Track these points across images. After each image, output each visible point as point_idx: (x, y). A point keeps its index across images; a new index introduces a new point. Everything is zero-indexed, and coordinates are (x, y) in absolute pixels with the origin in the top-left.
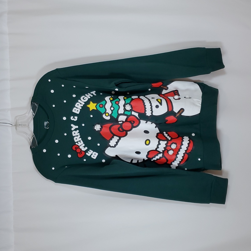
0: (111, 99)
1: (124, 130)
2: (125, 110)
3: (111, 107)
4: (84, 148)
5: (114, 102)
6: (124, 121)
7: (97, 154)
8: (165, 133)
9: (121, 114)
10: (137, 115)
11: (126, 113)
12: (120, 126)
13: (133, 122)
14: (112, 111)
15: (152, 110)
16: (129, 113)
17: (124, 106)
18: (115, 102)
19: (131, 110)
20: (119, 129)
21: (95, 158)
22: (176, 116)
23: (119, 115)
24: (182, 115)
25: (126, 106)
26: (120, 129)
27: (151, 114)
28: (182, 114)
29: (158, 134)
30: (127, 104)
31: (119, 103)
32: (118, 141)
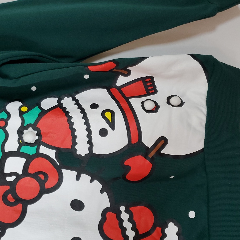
1: (18, 200)
2: (22, 143)
6: (20, 173)
15: (90, 142)
19: (38, 143)
20: (4, 197)
22: (150, 156)
24: (161, 152)
25: (25, 131)
26: (10, 196)
27: (88, 152)
28: (163, 152)
30: (27, 128)
31: (6, 124)
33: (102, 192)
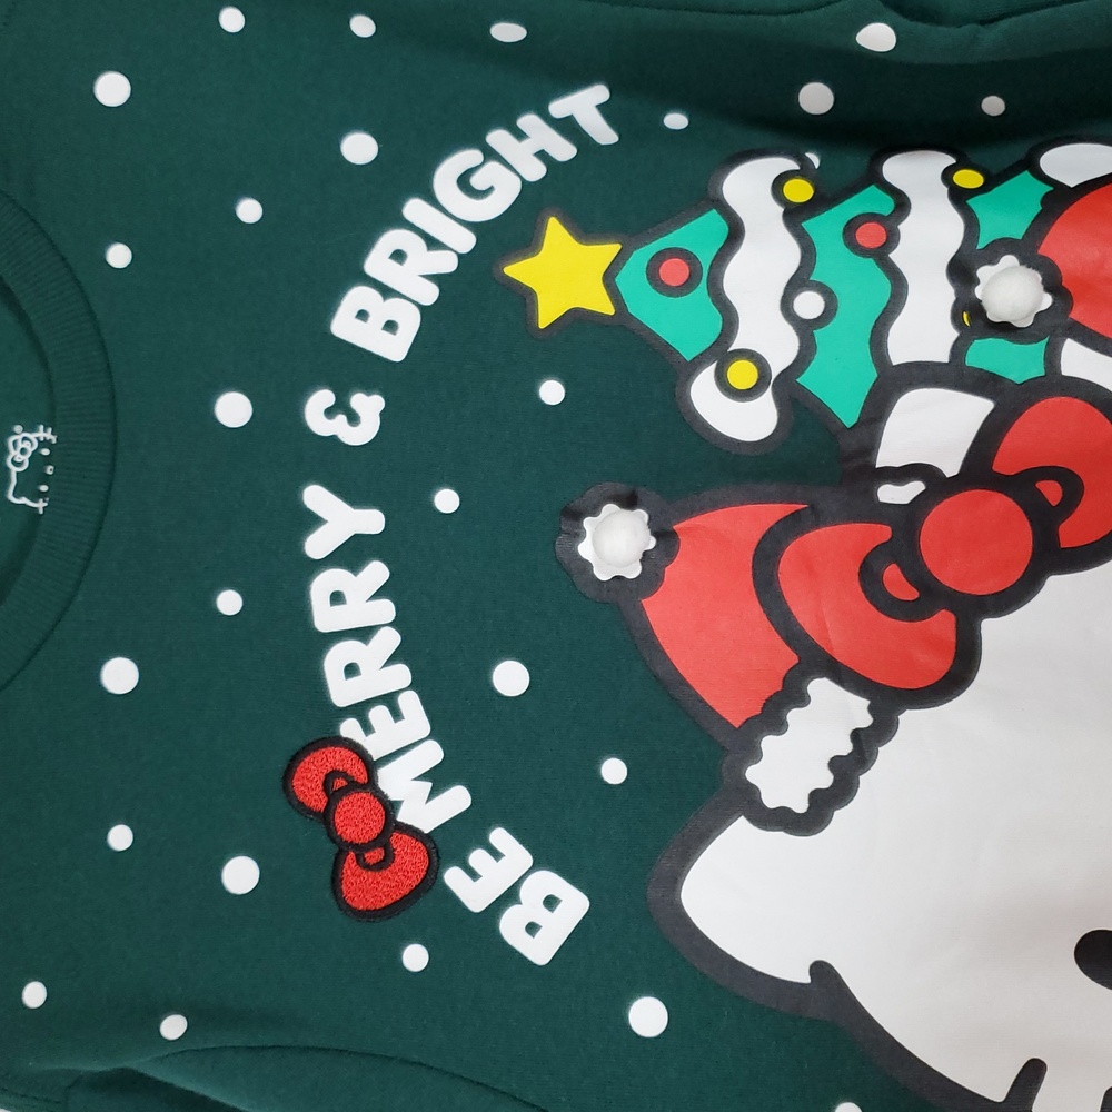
0: (800, 191)
3: (798, 283)
4: (433, 793)
5: (827, 227)
7: (575, 905)
9: (922, 374)
11: (987, 354)
12: (884, 533)
13: (1052, 491)
14: (805, 329)
16: (1020, 363)
17: (962, 271)
18: (850, 229)
21: (540, 951)
23: (893, 382)
32: (865, 745)
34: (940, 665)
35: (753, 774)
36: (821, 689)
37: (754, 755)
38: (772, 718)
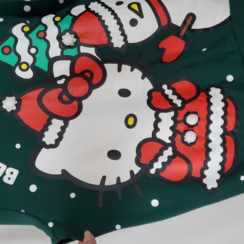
0: (27, 29)
1: (72, 99)
2: (63, 47)
6: (68, 75)
7: (16, 172)
8: (165, 87)
9: (57, 59)
10: (92, 51)
11: (68, 52)
12: (61, 90)
14: (33, 55)
15: (123, 34)
19: (77, 45)
21: (11, 182)
22: (182, 34)
23: (52, 61)
25: (63, 37)
26: (64, 96)
27: (124, 43)
28: (193, 27)
29: (150, 93)
30: (64, 33)
31: (46, 34)
32: (63, 129)
33: (143, 78)
34: (76, 111)
35: (44, 140)
36: (54, 121)
37: (44, 136)
38: (46, 129)
